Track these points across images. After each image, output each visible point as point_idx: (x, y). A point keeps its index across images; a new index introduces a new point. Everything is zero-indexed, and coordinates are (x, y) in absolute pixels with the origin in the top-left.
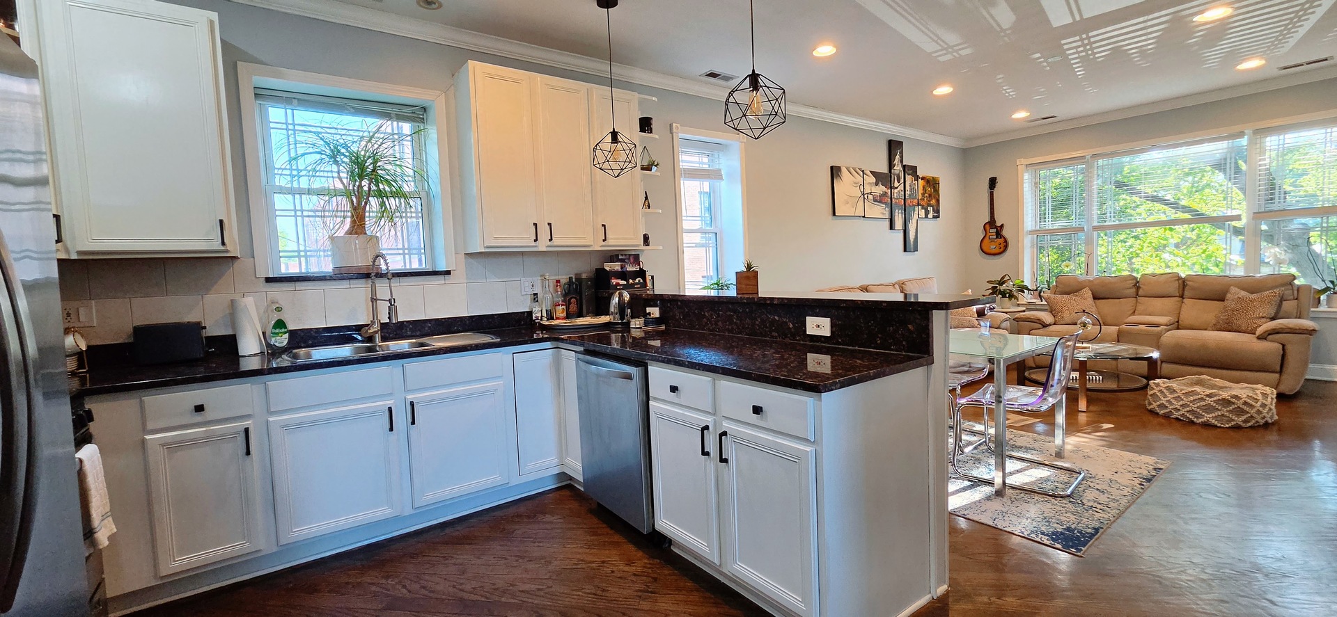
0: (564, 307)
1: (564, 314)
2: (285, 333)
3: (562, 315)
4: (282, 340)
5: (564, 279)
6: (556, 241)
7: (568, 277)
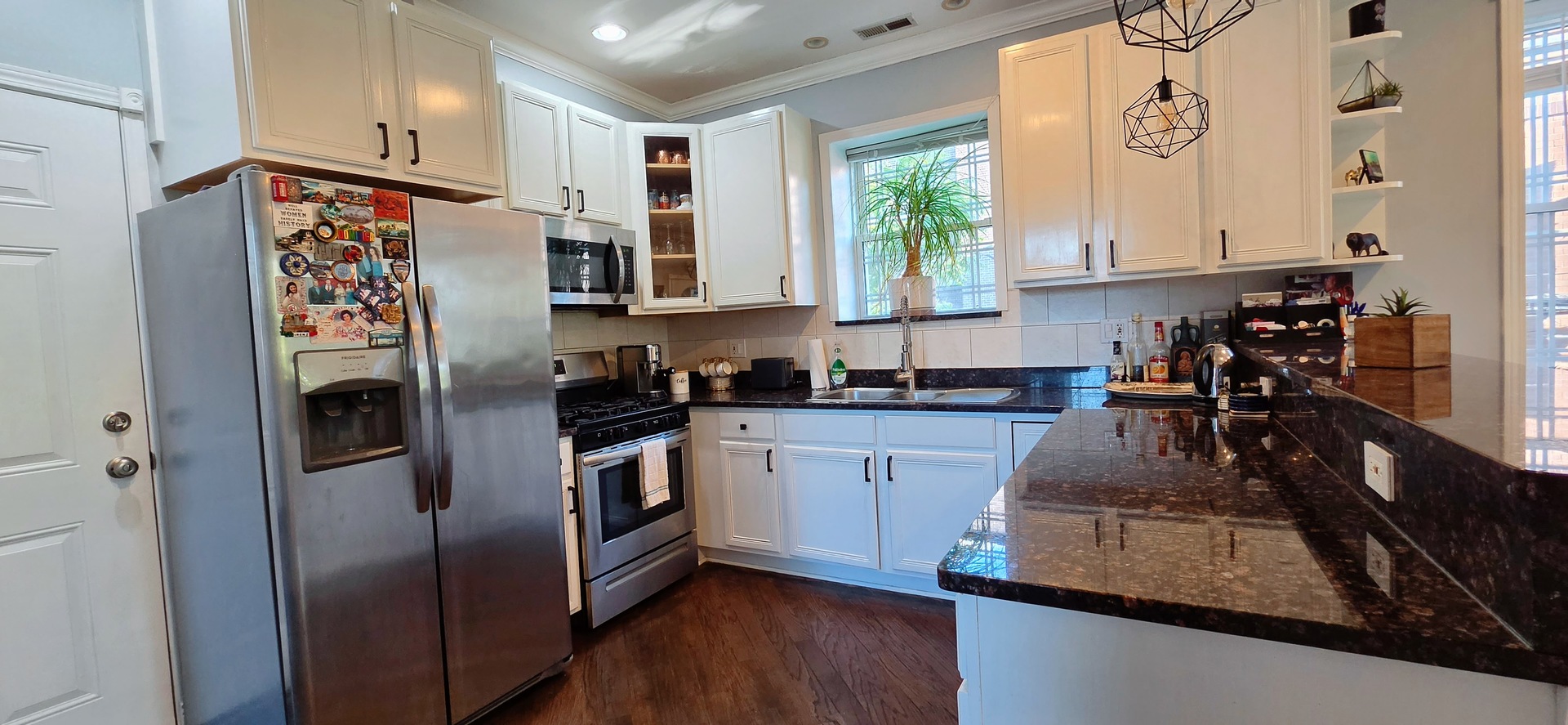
0: (1165, 364)
1: (1165, 375)
2: (844, 372)
3: (1159, 376)
4: (840, 378)
5: (1172, 321)
6: (1123, 267)
7: (1179, 317)
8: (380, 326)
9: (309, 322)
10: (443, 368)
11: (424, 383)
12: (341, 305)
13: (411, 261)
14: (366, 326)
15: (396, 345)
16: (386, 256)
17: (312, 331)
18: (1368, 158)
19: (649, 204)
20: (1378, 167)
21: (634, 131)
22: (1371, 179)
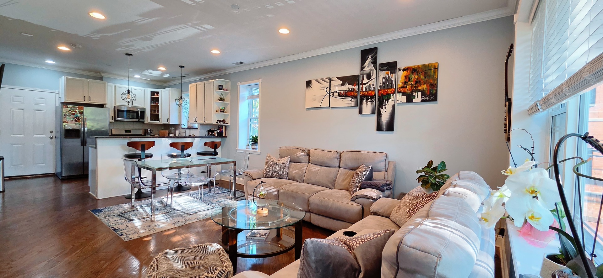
6: (197, 122)
8: (77, 123)
9: (67, 121)
10: (86, 129)
11: (82, 130)
12: (72, 120)
13: (83, 115)
14: (75, 122)
15: (80, 125)
16: (79, 114)
17: (67, 123)
18: (221, 108)
19: (151, 104)
20: (224, 110)
21: (149, 90)
22: (221, 111)
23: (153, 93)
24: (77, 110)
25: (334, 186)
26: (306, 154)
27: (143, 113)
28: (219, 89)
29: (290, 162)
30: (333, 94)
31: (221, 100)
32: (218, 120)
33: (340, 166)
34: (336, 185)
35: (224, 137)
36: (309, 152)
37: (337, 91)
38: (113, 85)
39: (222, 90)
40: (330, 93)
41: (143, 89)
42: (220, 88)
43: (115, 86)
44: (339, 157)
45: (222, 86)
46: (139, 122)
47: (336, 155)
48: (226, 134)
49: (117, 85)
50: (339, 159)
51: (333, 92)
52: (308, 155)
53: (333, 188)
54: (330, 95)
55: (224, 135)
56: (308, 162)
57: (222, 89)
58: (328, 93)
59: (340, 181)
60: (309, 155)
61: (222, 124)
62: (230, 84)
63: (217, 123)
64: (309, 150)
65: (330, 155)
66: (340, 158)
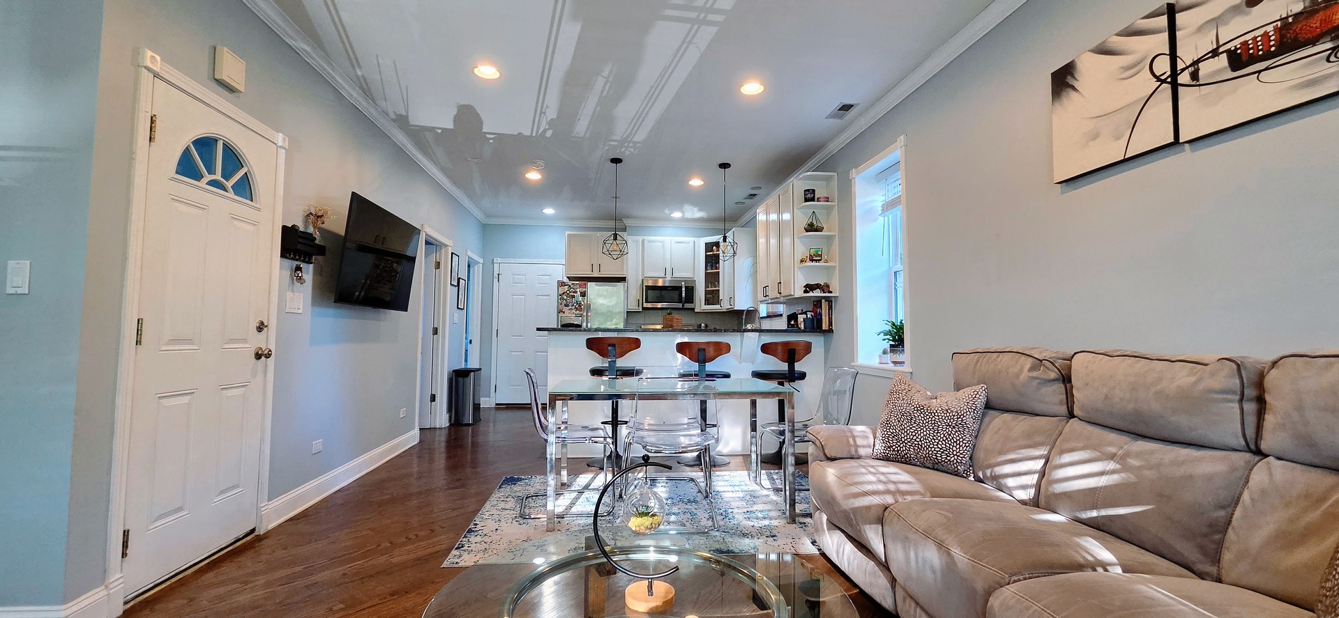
8: (578, 312)
9: (563, 310)
12: (570, 307)
13: (587, 298)
14: (575, 312)
15: (581, 317)
16: (581, 296)
17: (564, 313)
18: (813, 252)
19: (706, 269)
20: (820, 256)
21: (702, 242)
22: (812, 260)
23: (709, 246)
24: (578, 290)
25: (1216, 560)
26: (1053, 375)
27: (690, 290)
28: (806, 200)
29: (988, 406)
30: (1195, 76)
31: (811, 228)
32: (807, 286)
33: (1264, 446)
34: (1227, 557)
35: (825, 331)
36: (1070, 368)
37: (1218, 47)
38: (640, 238)
39: (814, 201)
40: (1174, 73)
41: (692, 239)
42: (810, 196)
43: (643, 241)
44: (1250, 392)
45: (814, 191)
46: (683, 309)
47: (1226, 379)
48: (830, 324)
49: (646, 238)
50: (1250, 407)
51: (1196, 63)
52: (1066, 379)
53: (1213, 570)
54: (1175, 86)
55: (825, 326)
56: (1063, 409)
57: (813, 199)
58: (1164, 81)
59: (1258, 537)
60: (1070, 381)
61: (817, 293)
62: (835, 182)
63: (805, 292)
64: (1070, 359)
65: (1183, 377)
66: (1261, 401)
